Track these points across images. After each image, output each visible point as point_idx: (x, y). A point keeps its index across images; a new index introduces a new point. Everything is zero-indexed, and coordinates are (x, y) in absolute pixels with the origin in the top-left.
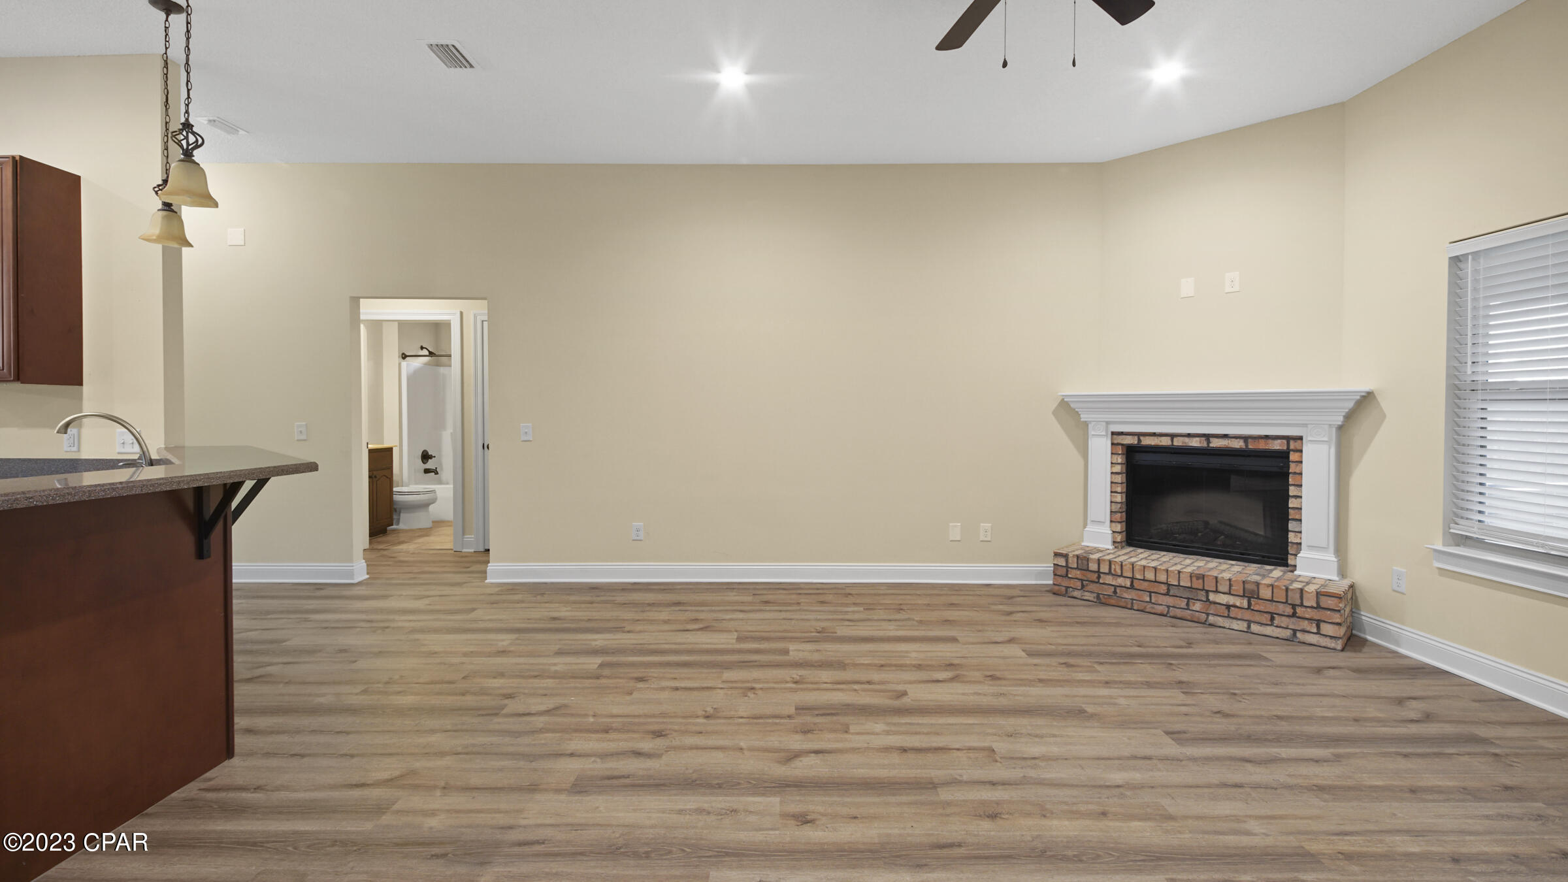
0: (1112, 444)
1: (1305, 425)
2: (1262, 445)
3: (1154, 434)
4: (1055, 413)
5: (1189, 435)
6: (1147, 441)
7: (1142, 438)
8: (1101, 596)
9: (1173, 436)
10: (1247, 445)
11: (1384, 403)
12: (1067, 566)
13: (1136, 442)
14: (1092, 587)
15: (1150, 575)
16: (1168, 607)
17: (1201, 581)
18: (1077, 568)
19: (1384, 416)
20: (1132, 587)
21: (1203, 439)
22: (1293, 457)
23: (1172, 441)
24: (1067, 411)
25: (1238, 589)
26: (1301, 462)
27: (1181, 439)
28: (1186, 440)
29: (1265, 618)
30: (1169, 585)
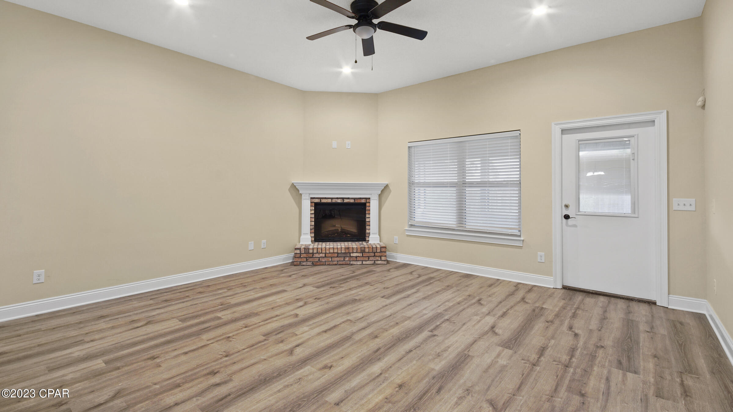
0: (311, 202)
1: (371, 194)
2: (359, 201)
3: (326, 198)
4: (289, 190)
5: (337, 198)
6: (323, 201)
7: (321, 200)
8: (314, 262)
9: (332, 199)
10: (355, 201)
11: (391, 187)
12: (300, 253)
13: (319, 201)
14: (311, 260)
15: (332, 251)
16: (338, 261)
17: (348, 250)
18: (305, 253)
19: (390, 191)
20: (325, 256)
21: (342, 199)
22: (367, 204)
23: (332, 201)
24: (294, 189)
25: (359, 250)
26: (370, 206)
27: (335, 199)
28: (336, 200)
29: (367, 259)
30: (338, 253)
